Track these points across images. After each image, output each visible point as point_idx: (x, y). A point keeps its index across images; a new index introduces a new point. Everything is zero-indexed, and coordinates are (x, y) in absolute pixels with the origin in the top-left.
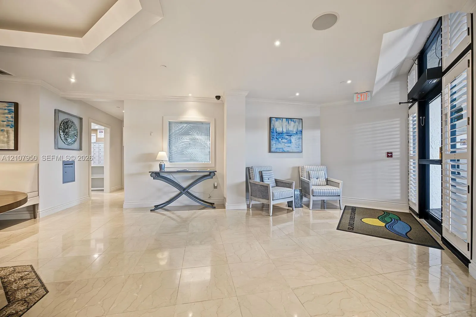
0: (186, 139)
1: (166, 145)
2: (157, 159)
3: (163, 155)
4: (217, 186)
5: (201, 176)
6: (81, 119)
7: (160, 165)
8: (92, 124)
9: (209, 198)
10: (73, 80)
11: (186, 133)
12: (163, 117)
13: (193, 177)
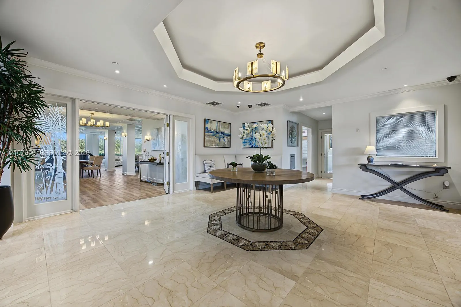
0: (398, 133)
1: (373, 139)
2: (365, 153)
3: (371, 149)
4: (449, 186)
5: (421, 172)
6: (298, 124)
7: (368, 158)
8: (303, 127)
9: (434, 198)
10: (301, 100)
11: (399, 126)
12: (370, 114)
13: (408, 173)
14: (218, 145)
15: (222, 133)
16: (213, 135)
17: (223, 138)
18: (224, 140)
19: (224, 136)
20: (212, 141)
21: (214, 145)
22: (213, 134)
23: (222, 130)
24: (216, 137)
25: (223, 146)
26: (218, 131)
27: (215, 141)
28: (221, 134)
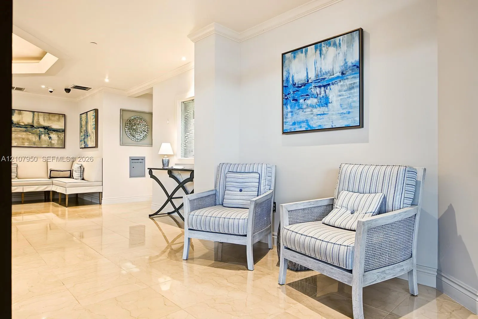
14: (36, 144)
15: (45, 128)
16: (26, 131)
17: (47, 135)
18: (50, 138)
19: (49, 131)
20: (23, 139)
21: (26, 144)
22: (25, 129)
23: (46, 124)
24: (32, 133)
25: (48, 145)
26: (35, 125)
27: (28, 139)
28: (42, 130)
